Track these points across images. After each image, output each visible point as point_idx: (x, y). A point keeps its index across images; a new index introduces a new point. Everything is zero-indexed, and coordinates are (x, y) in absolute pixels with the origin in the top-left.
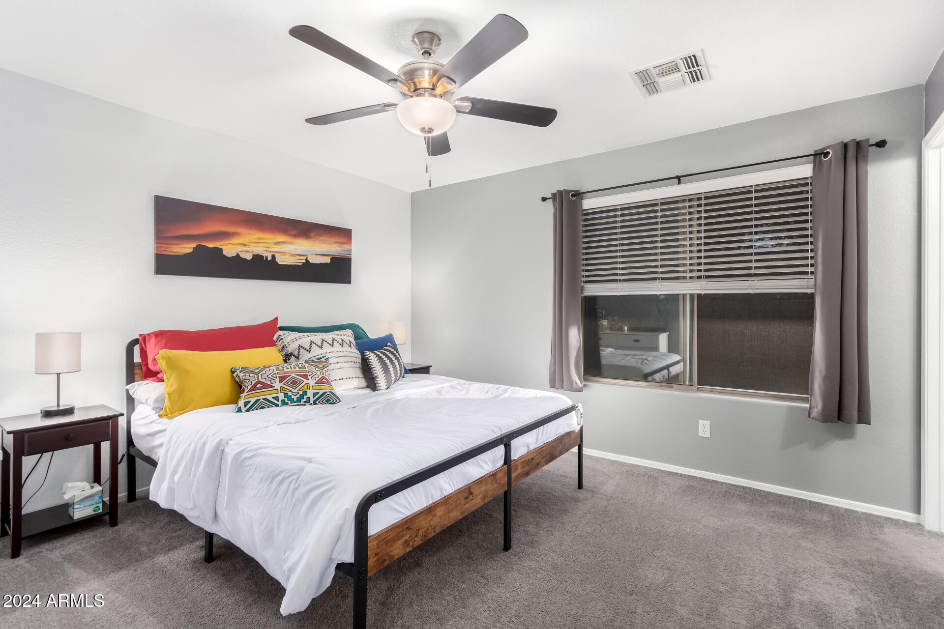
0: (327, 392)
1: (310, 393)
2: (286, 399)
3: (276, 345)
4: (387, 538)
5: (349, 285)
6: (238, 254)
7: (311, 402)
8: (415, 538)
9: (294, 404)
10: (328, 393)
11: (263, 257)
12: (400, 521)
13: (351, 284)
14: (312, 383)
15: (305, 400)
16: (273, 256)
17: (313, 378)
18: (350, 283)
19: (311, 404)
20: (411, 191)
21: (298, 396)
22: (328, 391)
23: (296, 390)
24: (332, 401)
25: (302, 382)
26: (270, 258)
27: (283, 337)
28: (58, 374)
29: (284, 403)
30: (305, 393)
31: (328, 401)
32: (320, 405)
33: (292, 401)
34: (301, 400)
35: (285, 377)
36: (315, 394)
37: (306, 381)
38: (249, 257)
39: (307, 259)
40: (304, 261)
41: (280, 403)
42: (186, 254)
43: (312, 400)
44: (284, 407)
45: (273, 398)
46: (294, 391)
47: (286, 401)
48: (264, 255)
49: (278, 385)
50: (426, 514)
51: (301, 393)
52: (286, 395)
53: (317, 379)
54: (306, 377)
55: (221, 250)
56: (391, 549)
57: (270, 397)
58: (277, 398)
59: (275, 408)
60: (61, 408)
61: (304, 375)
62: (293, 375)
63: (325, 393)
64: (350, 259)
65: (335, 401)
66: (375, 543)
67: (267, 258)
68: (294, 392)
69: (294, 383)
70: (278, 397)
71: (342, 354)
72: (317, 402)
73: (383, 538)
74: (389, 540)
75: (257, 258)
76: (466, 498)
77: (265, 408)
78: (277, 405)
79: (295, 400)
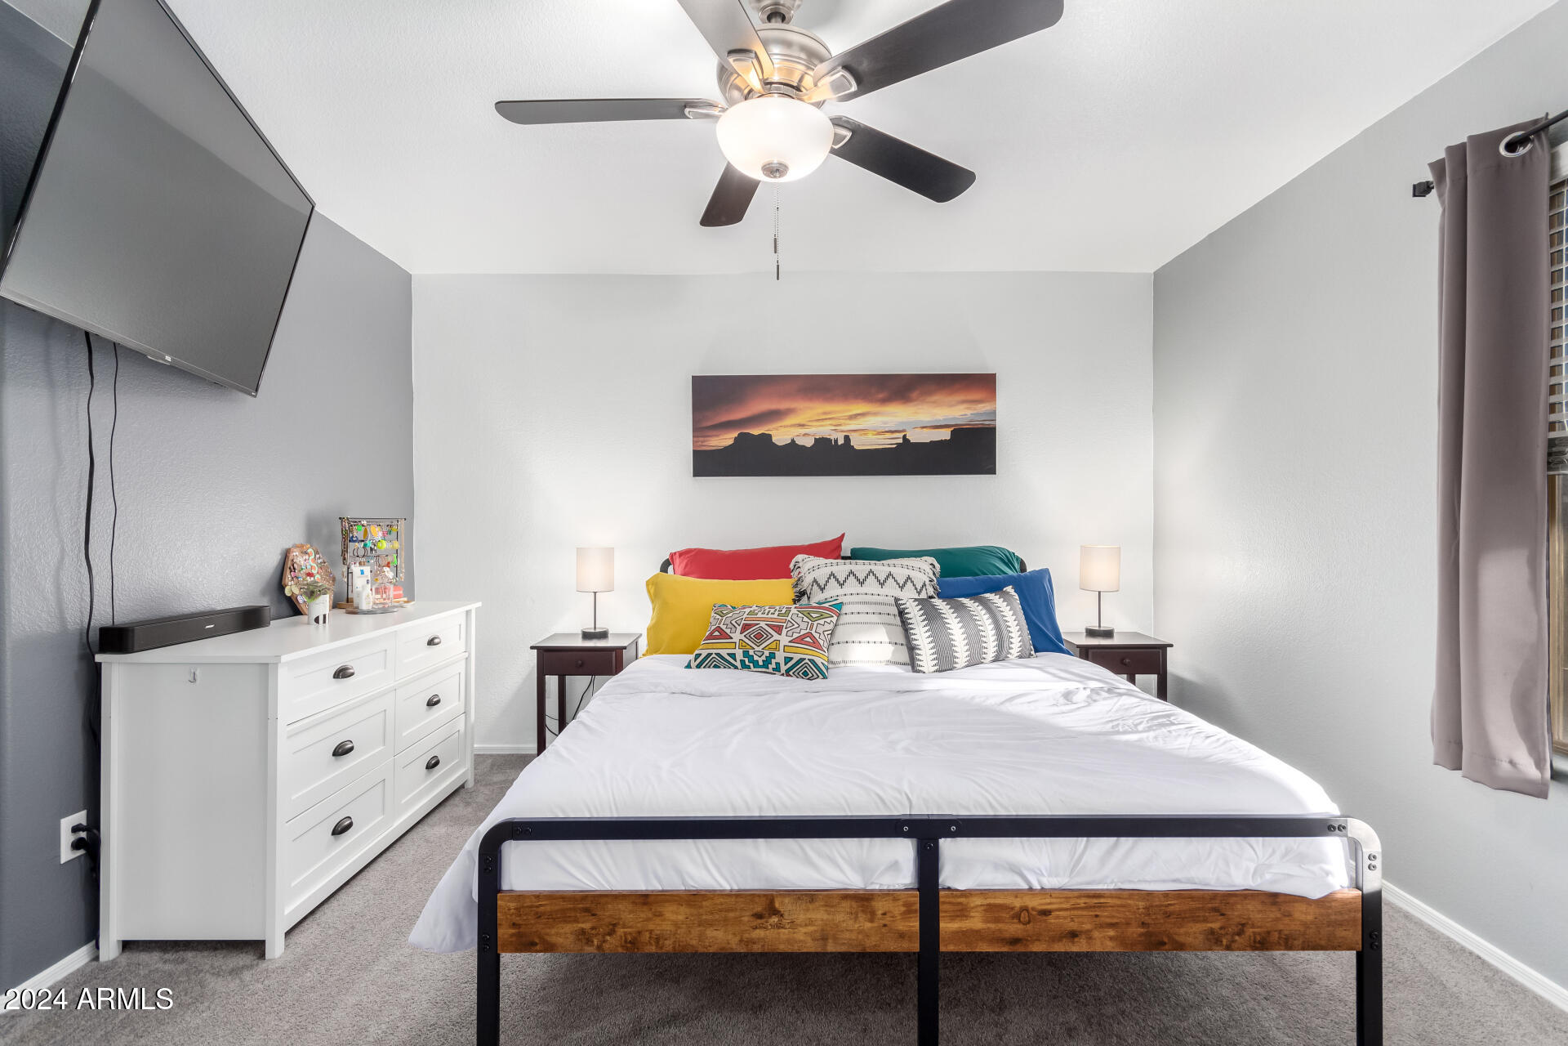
0: (805, 659)
1: (780, 657)
2: (746, 660)
3: (790, 577)
4: (537, 907)
5: (994, 476)
6: (793, 441)
7: (783, 671)
8: (604, 936)
9: (760, 670)
10: (806, 661)
11: (830, 440)
12: (574, 891)
13: (995, 474)
14: (784, 639)
15: (774, 666)
16: (847, 438)
17: (790, 633)
18: (993, 471)
19: (783, 675)
20: (1152, 272)
21: (764, 658)
22: (807, 657)
23: (760, 649)
24: (810, 675)
25: (770, 636)
26: (841, 442)
27: (800, 565)
28: (595, 593)
29: (744, 666)
30: (772, 656)
31: (805, 674)
32: (794, 678)
33: (756, 664)
34: (767, 665)
35: (750, 626)
36: (788, 660)
37: (776, 636)
38: (808, 442)
39: (904, 436)
40: (901, 441)
41: (738, 664)
42: (726, 448)
43: (783, 668)
44: (745, 672)
45: (728, 654)
46: (757, 649)
47: (747, 663)
48: (832, 438)
49: (737, 636)
50: (633, 903)
51: (767, 653)
52: (746, 654)
53: (795, 635)
54: (778, 630)
55: (770, 436)
56: (548, 931)
57: (724, 653)
58: (733, 656)
59: (732, 671)
60: (597, 630)
61: (778, 626)
62: (763, 624)
63: (802, 660)
64: (995, 429)
65: (815, 676)
66: (512, 905)
67: (836, 441)
68: (759, 652)
69: (759, 637)
70: (735, 654)
71: (875, 598)
72: (791, 673)
73: (529, 904)
74: (544, 913)
75: (822, 443)
76: (759, 916)
77: (719, 667)
78: (736, 668)
79: (761, 663)
